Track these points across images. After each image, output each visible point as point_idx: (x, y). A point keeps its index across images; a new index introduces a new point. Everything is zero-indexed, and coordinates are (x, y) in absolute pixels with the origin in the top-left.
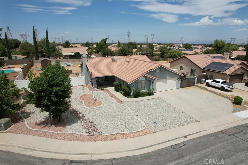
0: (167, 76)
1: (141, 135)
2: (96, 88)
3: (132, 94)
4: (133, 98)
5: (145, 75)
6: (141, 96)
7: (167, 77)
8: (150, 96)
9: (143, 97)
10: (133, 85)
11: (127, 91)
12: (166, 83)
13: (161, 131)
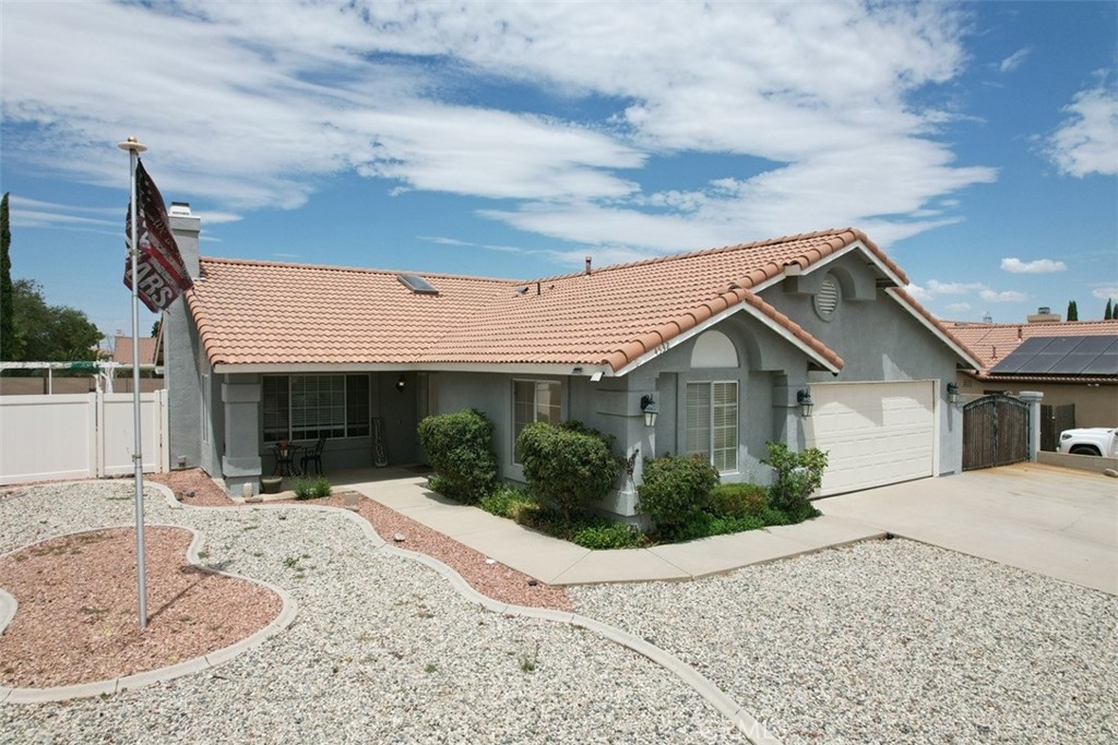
0: (885, 357)
3: (628, 500)
4: (643, 545)
6: (718, 524)
7: (888, 365)
8: (794, 522)
9: (735, 530)
10: (645, 402)
11: (584, 471)
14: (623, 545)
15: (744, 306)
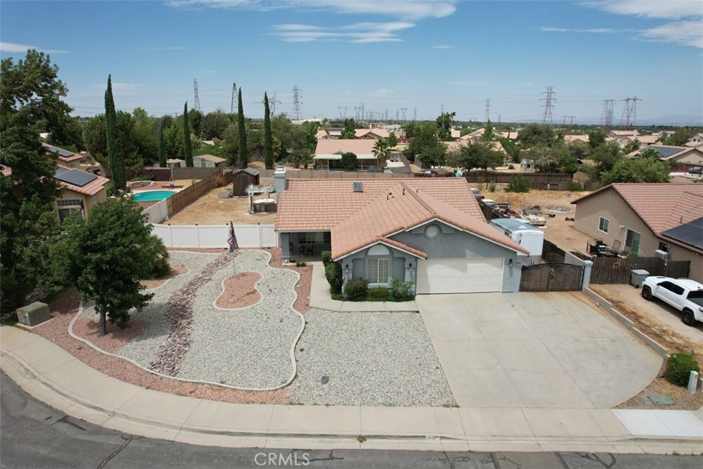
1: (253, 403)
2: (286, 260)
3: (343, 289)
4: (346, 301)
5: (382, 241)
6: (369, 298)
7: (468, 252)
8: (397, 301)
9: (374, 301)
10: (348, 265)
12: (464, 269)
13: (315, 404)
14: (339, 299)
15: (380, 242)
